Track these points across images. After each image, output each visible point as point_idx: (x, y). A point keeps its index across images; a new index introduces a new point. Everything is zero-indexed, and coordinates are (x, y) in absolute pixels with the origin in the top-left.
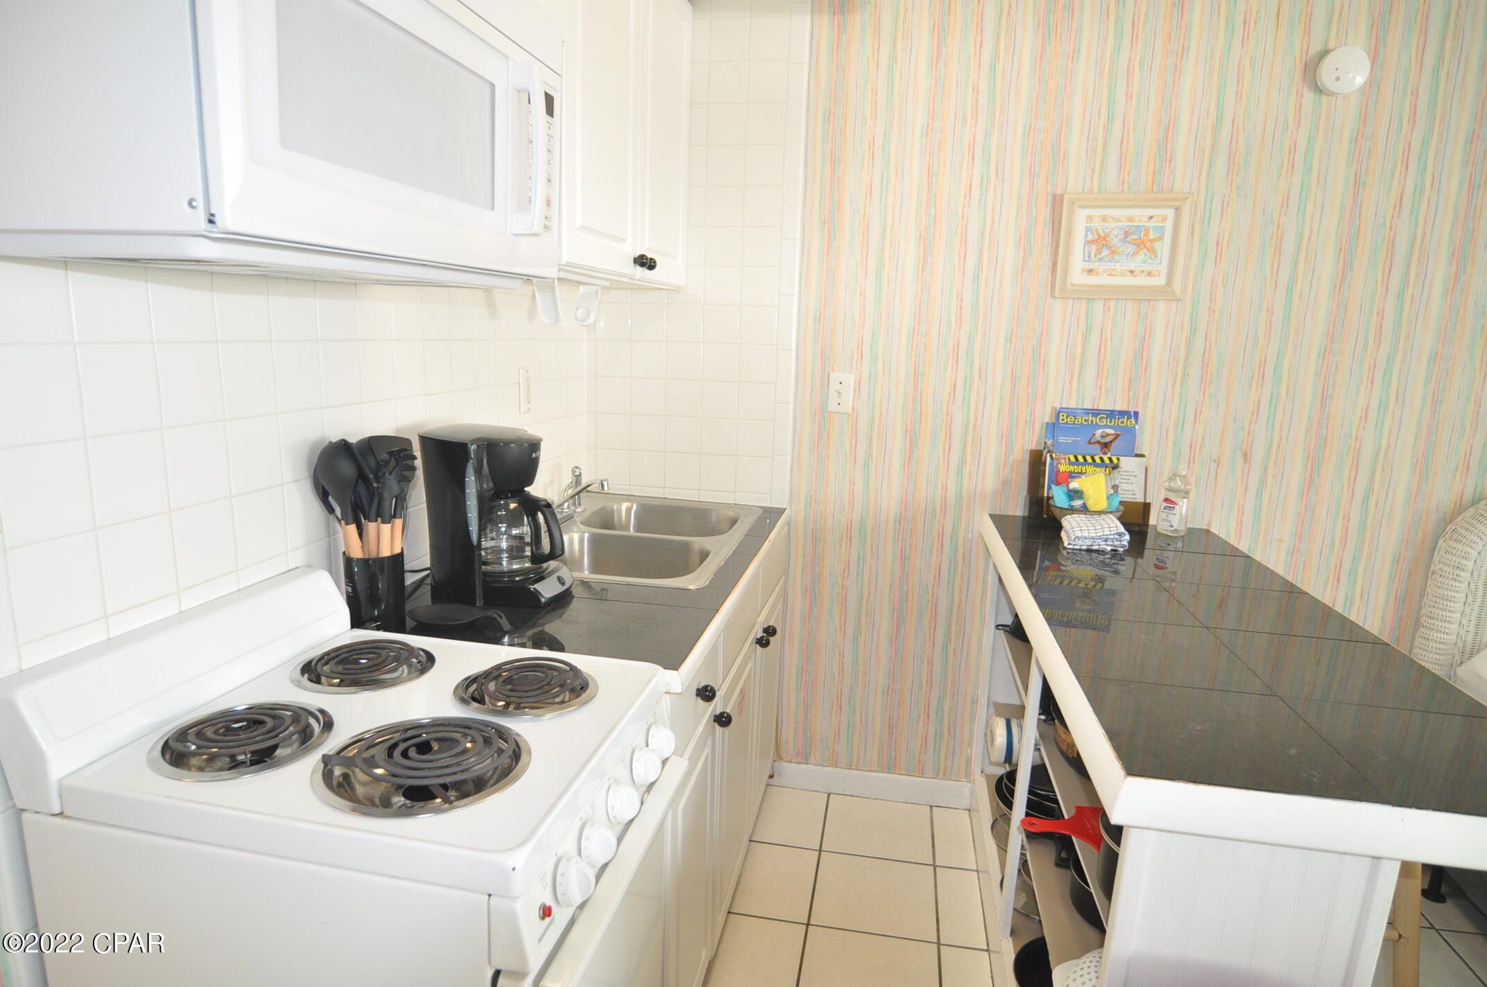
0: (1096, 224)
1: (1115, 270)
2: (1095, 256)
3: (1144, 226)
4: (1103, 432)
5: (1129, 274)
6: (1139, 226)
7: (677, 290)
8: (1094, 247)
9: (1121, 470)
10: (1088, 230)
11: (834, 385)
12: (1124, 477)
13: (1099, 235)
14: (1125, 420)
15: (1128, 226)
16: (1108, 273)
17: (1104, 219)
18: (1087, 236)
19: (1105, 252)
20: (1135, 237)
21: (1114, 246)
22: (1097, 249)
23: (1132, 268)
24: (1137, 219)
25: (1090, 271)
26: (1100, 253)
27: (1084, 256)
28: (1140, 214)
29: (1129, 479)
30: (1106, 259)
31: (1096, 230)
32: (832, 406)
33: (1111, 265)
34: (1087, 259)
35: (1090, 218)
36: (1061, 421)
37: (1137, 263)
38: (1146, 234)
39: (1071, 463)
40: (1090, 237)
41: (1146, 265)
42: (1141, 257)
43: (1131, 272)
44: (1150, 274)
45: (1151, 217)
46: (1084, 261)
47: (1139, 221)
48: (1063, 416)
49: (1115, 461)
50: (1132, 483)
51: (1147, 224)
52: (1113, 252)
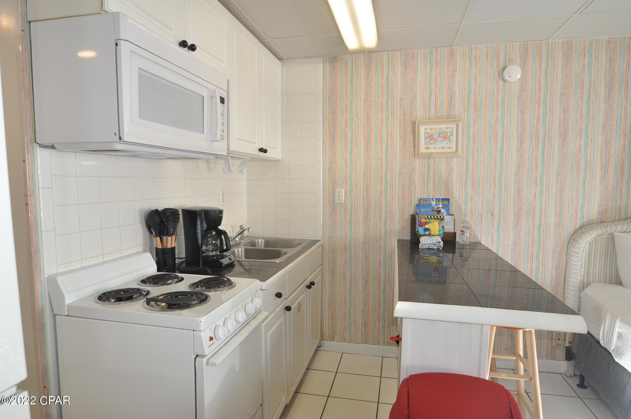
0: (428, 131)
1: (436, 147)
2: (429, 142)
3: (445, 131)
4: (437, 207)
5: (442, 148)
6: (444, 131)
7: (279, 161)
8: (428, 139)
9: (445, 220)
10: (425, 133)
11: (337, 193)
12: (446, 223)
13: (429, 135)
14: (445, 202)
15: (440, 131)
16: (434, 148)
17: (431, 129)
18: (425, 135)
19: (432, 141)
20: (443, 135)
21: (436, 139)
22: (429, 140)
23: (443, 146)
24: (443, 129)
25: (427, 148)
26: (430, 141)
27: (425, 143)
28: (444, 127)
29: (448, 224)
30: (433, 143)
31: (428, 133)
32: (337, 201)
33: (435, 145)
34: (426, 143)
35: (426, 129)
36: (421, 203)
37: (444, 144)
38: (447, 134)
39: (426, 219)
40: (426, 136)
41: (448, 145)
42: (445, 142)
43: (443, 147)
44: (449, 148)
45: (448, 128)
46: (425, 144)
47: (444, 129)
48: (422, 201)
49: (442, 217)
50: (449, 225)
51: (446, 130)
52: (435, 141)
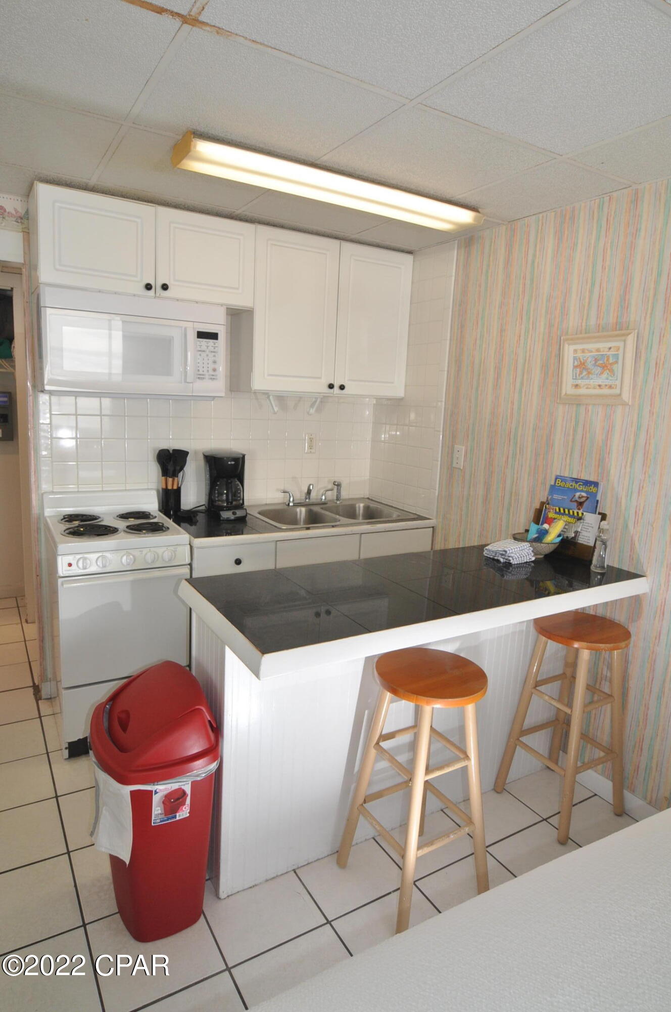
0: (579, 355)
1: (589, 385)
2: (579, 376)
3: (606, 354)
4: (580, 494)
5: (598, 387)
6: (603, 355)
7: (401, 399)
8: (578, 370)
9: (585, 522)
10: (575, 358)
11: (456, 451)
12: (586, 527)
13: (580, 361)
14: (592, 488)
15: (597, 355)
16: (586, 387)
17: (583, 351)
18: (574, 362)
19: (585, 373)
20: (601, 362)
21: (589, 369)
22: (580, 371)
23: (600, 383)
24: (602, 350)
25: (576, 386)
26: (582, 374)
27: (573, 376)
28: (603, 346)
29: (588, 529)
30: (585, 378)
31: (579, 358)
32: (455, 465)
33: (587, 382)
34: (574, 377)
35: (575, 351)
36: (557, 485)
37: (603, 379)
38: (608, 360)
39: (556, 513)
40: (576, 363)
41: (608, 381)
42: (605, 376)
43: (600, 386)
44: (610, 387)
45: (610, 348)
46: (573, 379)
47: (603, 351)
48: (559, 481)
49: (580, 515)
50: (589, 532)
51: (608, 353)
52: (589, 373)
